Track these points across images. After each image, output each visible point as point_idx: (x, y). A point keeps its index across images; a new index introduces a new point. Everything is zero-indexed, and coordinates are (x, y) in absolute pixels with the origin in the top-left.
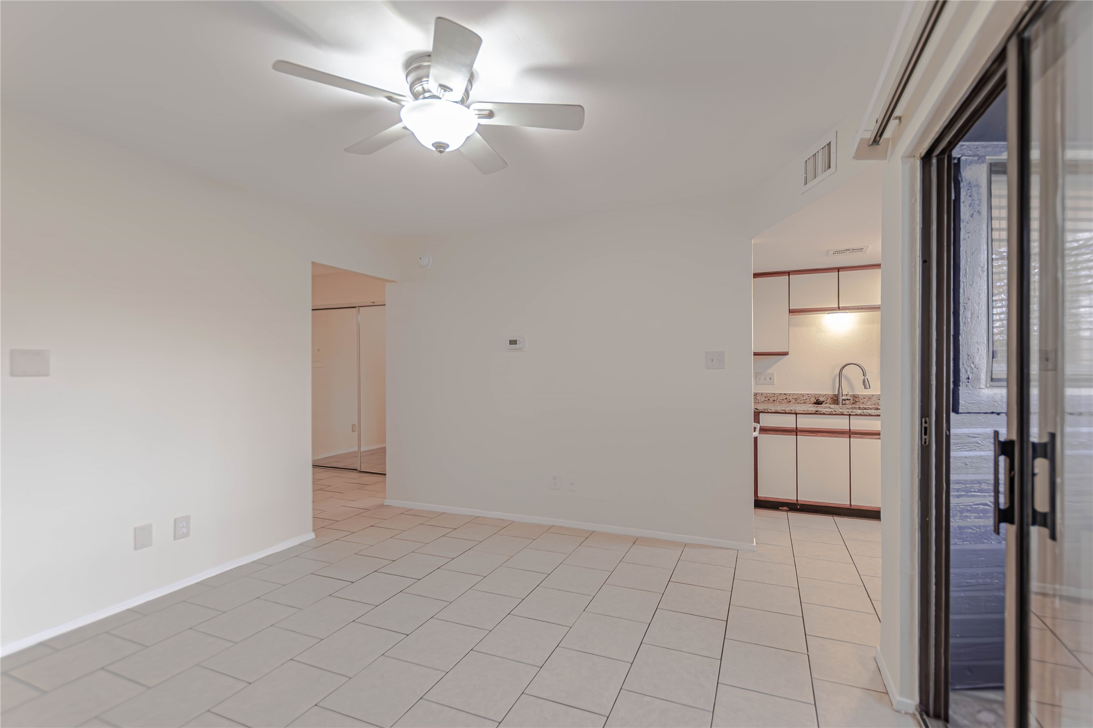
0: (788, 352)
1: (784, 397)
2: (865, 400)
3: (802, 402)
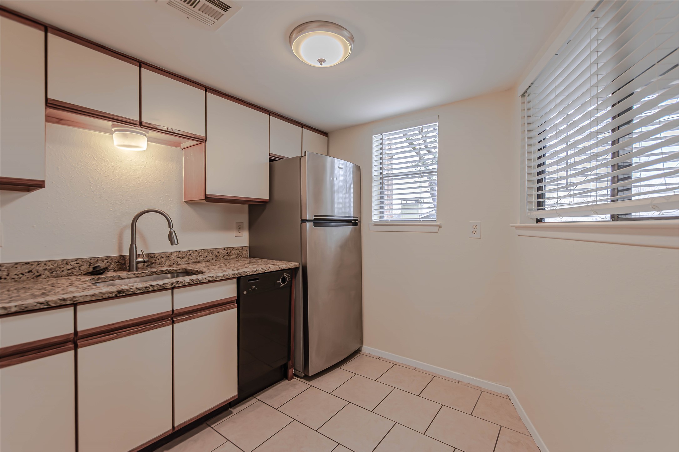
0: (44, 182)
1: (26, 269)
2: (162, 259)
3: (65, 273)
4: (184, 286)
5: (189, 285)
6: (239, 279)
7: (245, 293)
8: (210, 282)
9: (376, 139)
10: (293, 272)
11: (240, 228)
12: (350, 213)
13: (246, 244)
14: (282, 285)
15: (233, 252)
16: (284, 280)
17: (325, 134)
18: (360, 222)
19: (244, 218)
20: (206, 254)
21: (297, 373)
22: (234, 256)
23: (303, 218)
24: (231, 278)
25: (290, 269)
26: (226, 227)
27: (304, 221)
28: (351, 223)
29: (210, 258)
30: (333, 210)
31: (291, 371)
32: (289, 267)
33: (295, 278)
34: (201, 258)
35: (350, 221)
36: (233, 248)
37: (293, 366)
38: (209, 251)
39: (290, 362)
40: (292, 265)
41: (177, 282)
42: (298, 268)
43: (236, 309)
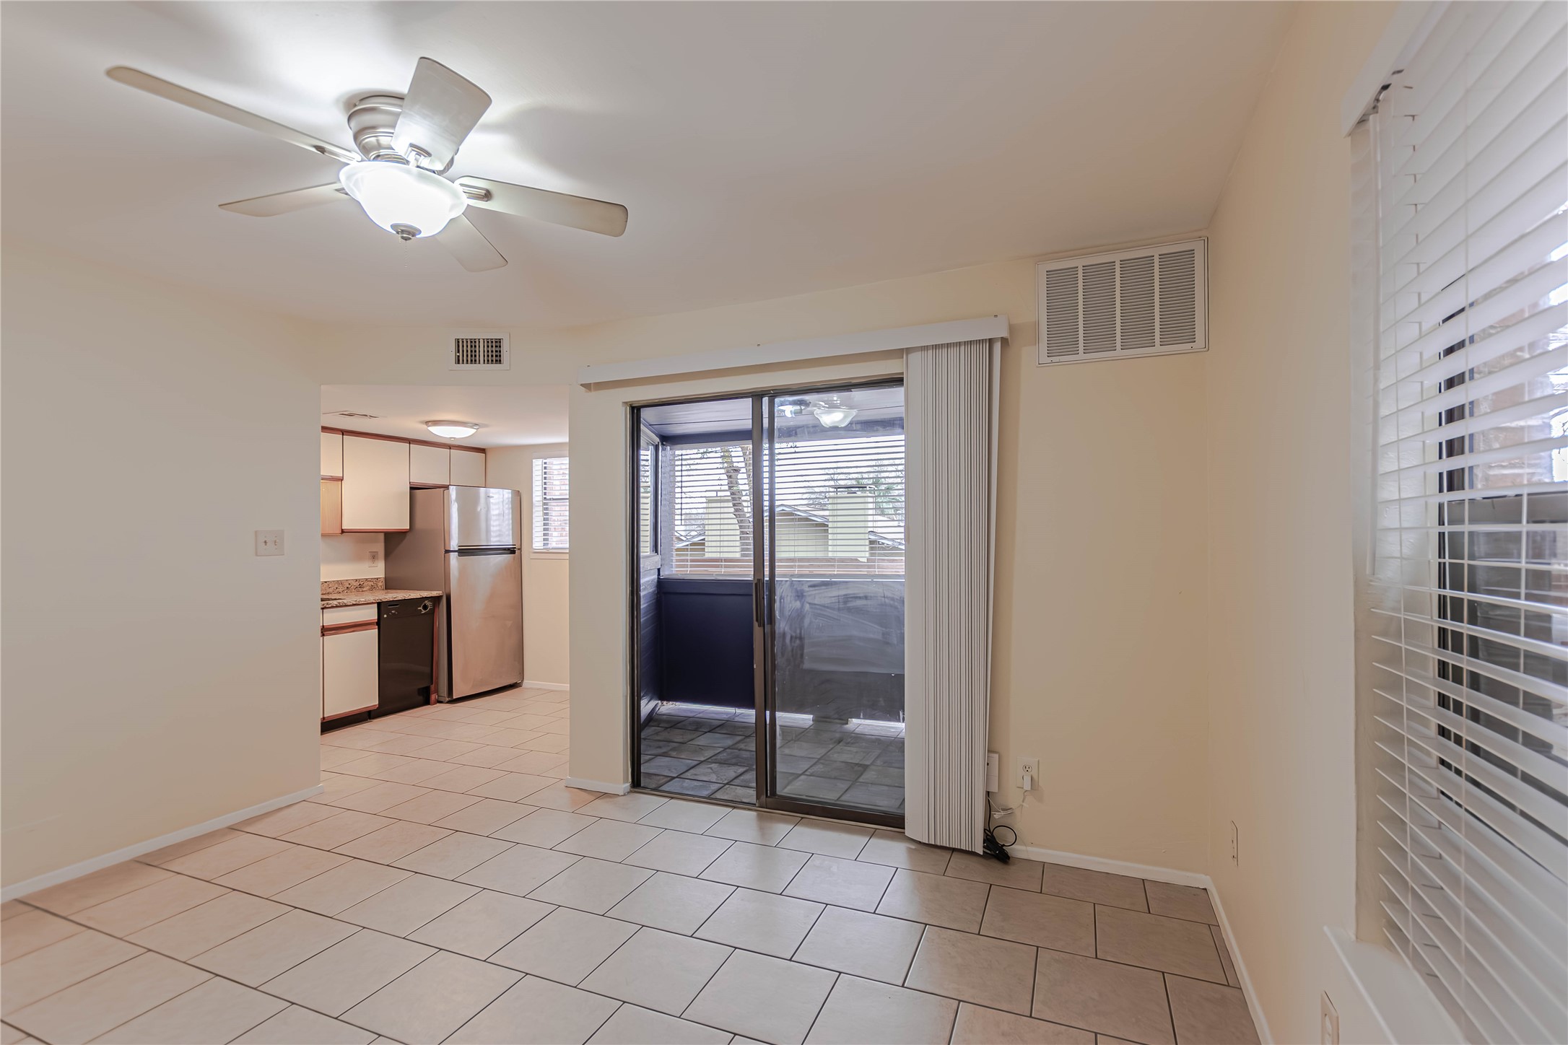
4: (332, 607)
5: (337, 607)
6: (379, 604)
7: (385, 616)
8: (354, 605)
9: (537, 464)
10: (436, 600)
11: (374, 557)
12: (508, 541)
13: (382, 575)
14: (423, 612)
15: (366, 584)
16: (425, 607)
17: (482, 451)
18: (520, 549)
19: (380, 547)
20: (336, 586)
21: (441, 699)
22: (368, 588)
23: (447, 549)
24: (373, 603)
25: (432, 597)
26: (358, 558)
27: (447, 551)
28: (509, 551)
29: (340, 590)
30: (488, 540)
31: (434, 697)
32: (431, 595)
33: (439, 604)
34: (331, 590)
35: (509, 549)
36: (367, 579)
37: (437, 691)
38: (340, 583)
39: (433, 685)
40: (434, 593)
41: (327, 604)
42: (442, 596)
43: (377, 630)
